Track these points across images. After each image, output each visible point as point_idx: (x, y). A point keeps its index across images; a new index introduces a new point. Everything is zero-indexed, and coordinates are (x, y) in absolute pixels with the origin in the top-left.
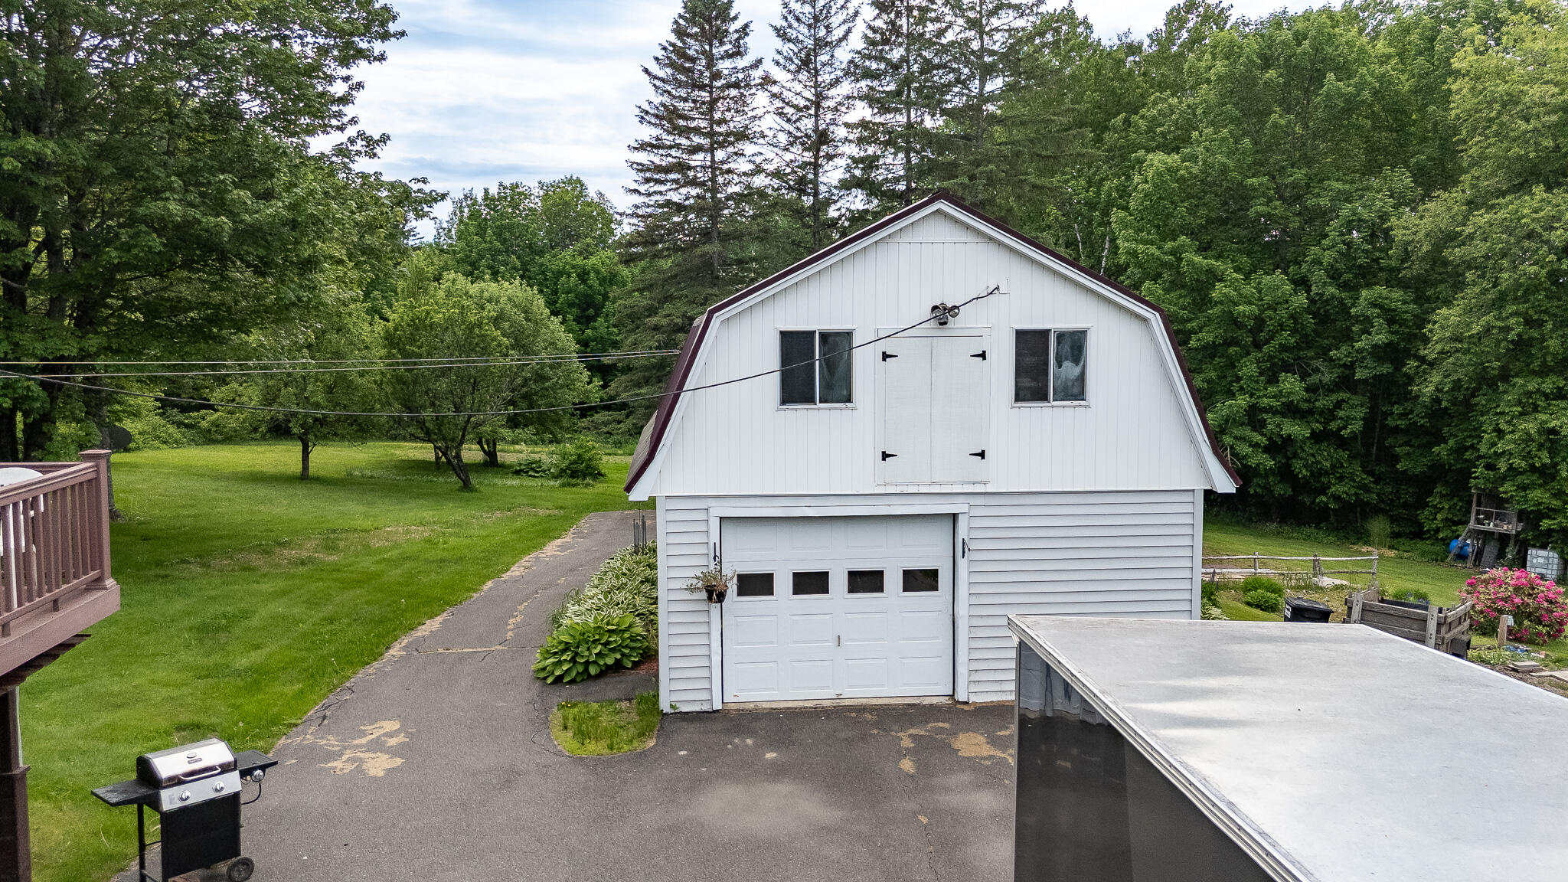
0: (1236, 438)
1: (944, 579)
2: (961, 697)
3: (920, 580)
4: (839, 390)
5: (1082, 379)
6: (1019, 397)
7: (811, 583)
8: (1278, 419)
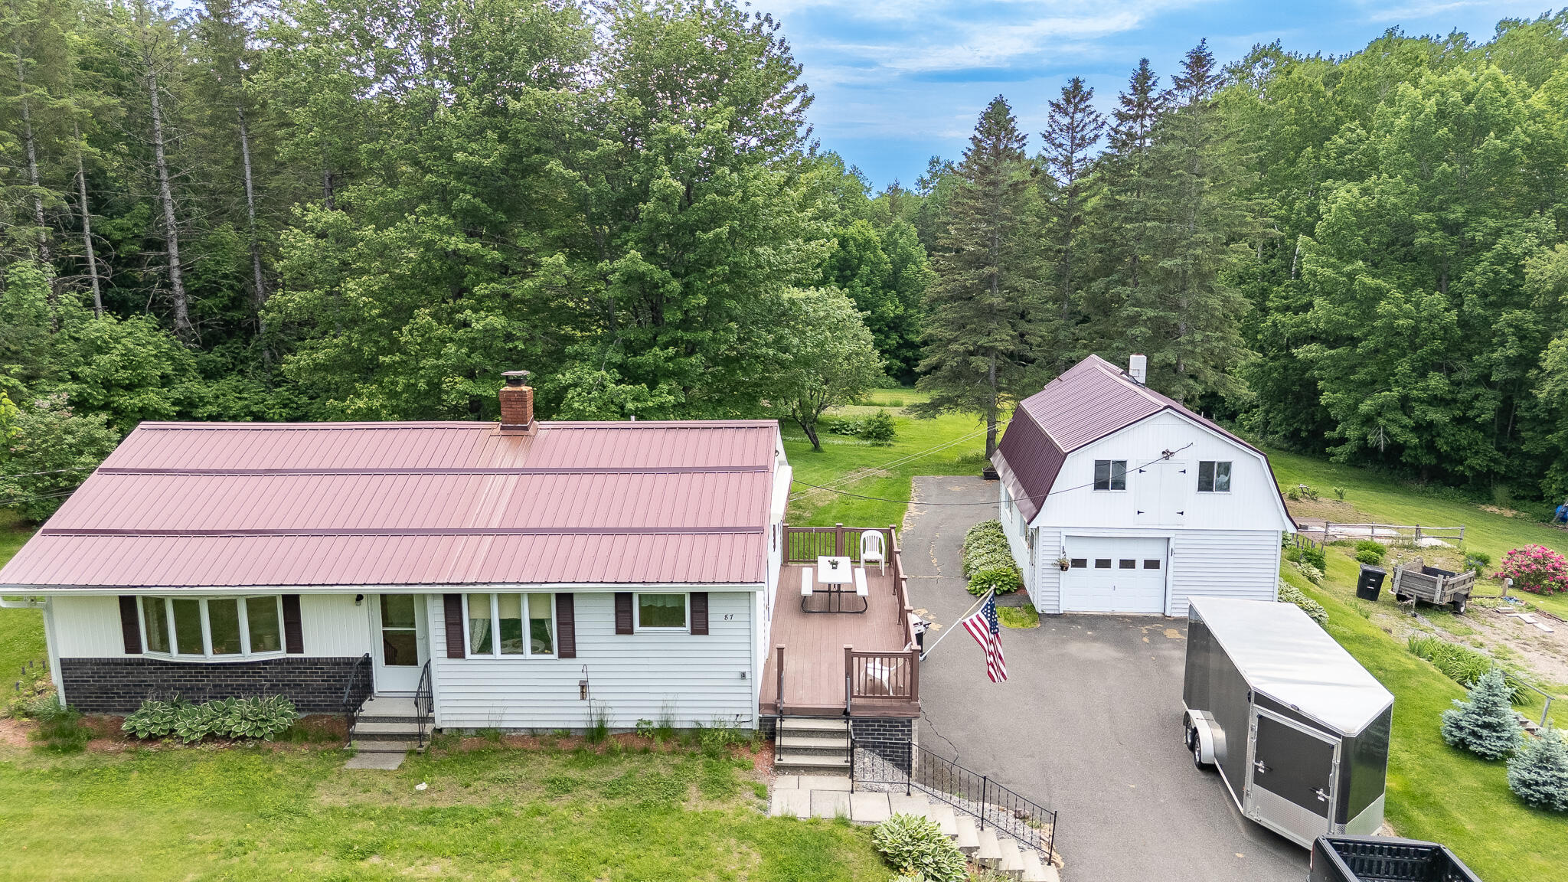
0: (1388, 420)
1: (1162, 564)
2: (1168, 614)
3: (1151, 564)
4: (1119, 485)
5: (1228, 482)
6: (1200, 489)
7: (1103, 564)
8: (1424, 407)
